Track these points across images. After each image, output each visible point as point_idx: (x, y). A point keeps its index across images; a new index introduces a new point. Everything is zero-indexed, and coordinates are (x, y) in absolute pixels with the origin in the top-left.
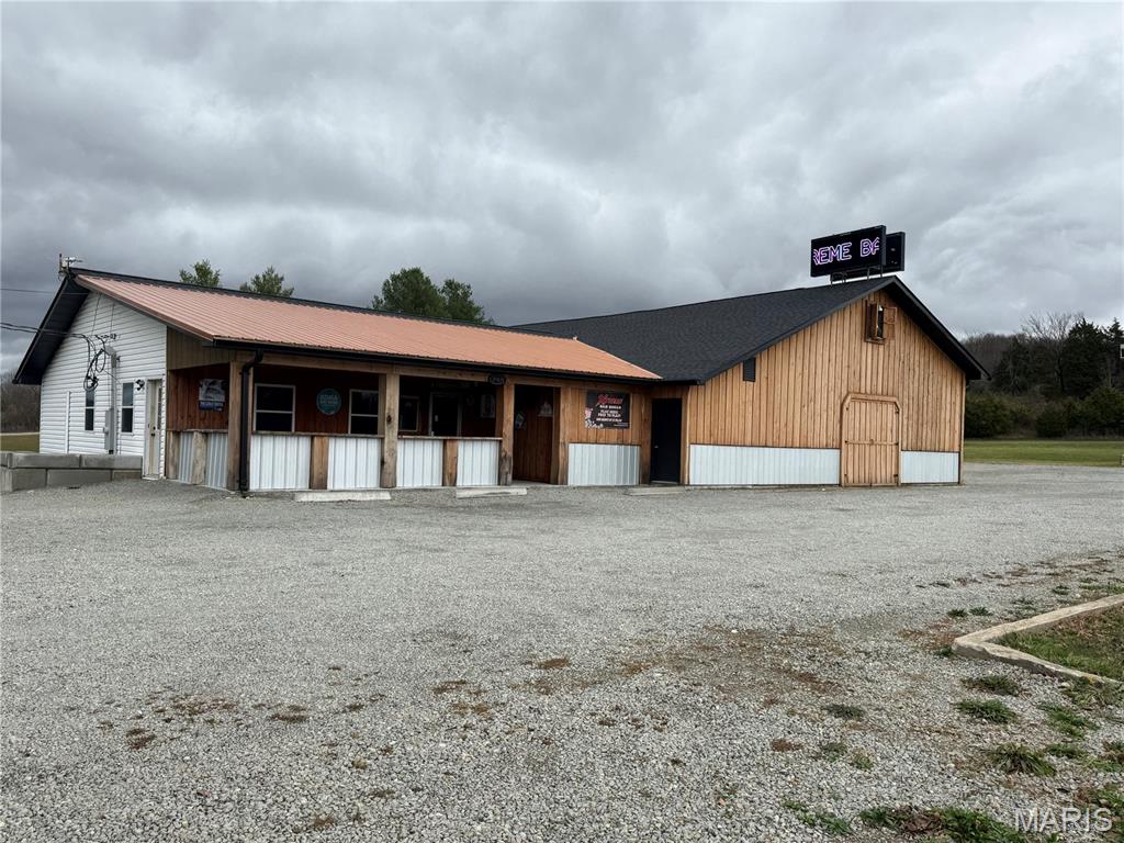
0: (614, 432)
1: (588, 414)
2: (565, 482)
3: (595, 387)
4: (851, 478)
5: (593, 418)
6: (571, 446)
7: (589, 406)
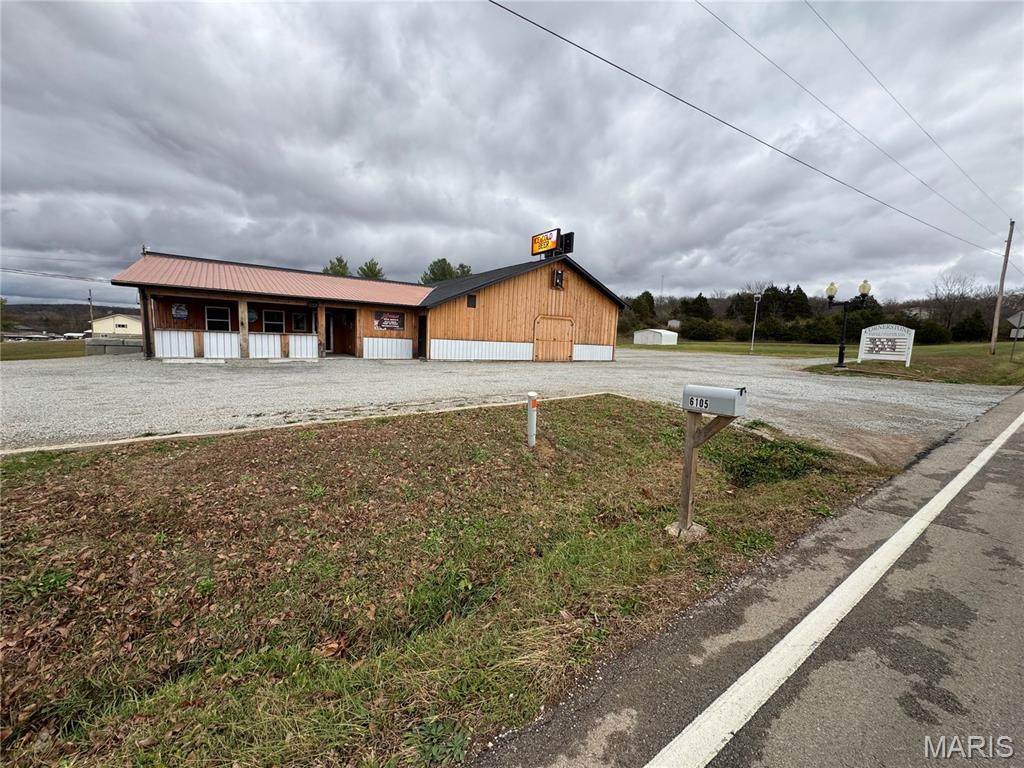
0: (395, 333)
1: (376, 323)
2: (361, 356)
3: (379, 310)
4: (540, 356)
5: (380, 325)
6: (365, 339)
7: (376, 319)
